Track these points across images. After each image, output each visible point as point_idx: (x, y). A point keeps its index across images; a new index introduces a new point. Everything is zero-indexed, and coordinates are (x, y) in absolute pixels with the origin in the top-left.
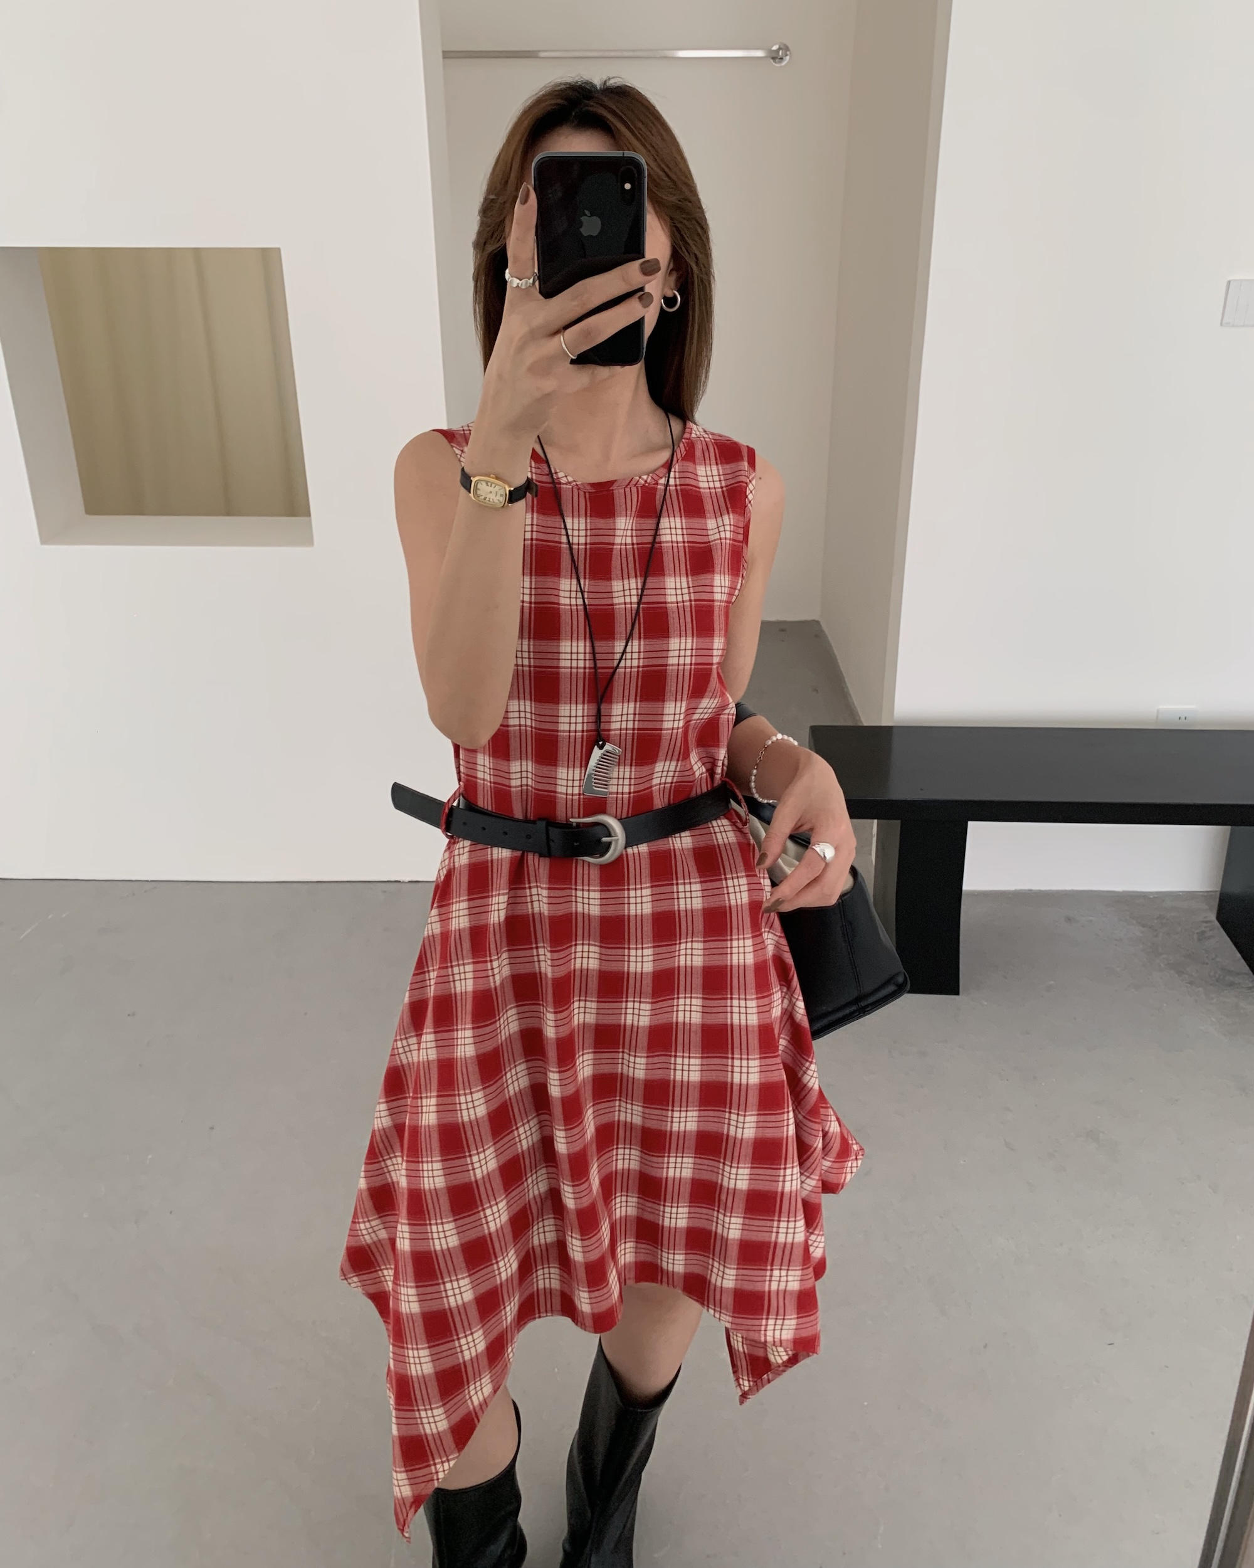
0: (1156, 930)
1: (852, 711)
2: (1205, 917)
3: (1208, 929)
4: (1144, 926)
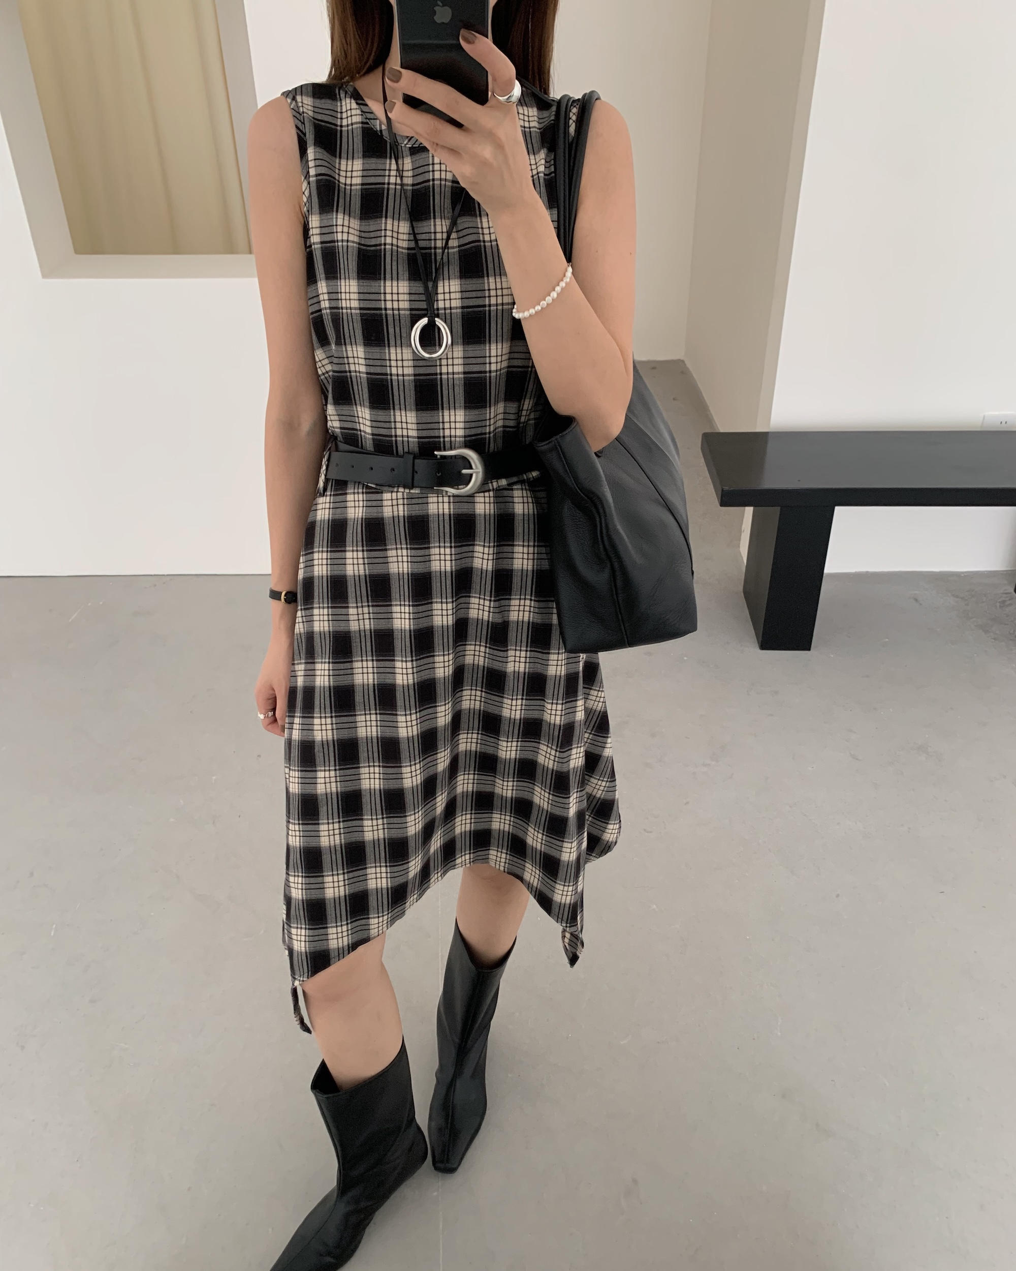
0: (966, 600)
2: (1006, 590)
3: (1007, 599)
4: (957, 597)
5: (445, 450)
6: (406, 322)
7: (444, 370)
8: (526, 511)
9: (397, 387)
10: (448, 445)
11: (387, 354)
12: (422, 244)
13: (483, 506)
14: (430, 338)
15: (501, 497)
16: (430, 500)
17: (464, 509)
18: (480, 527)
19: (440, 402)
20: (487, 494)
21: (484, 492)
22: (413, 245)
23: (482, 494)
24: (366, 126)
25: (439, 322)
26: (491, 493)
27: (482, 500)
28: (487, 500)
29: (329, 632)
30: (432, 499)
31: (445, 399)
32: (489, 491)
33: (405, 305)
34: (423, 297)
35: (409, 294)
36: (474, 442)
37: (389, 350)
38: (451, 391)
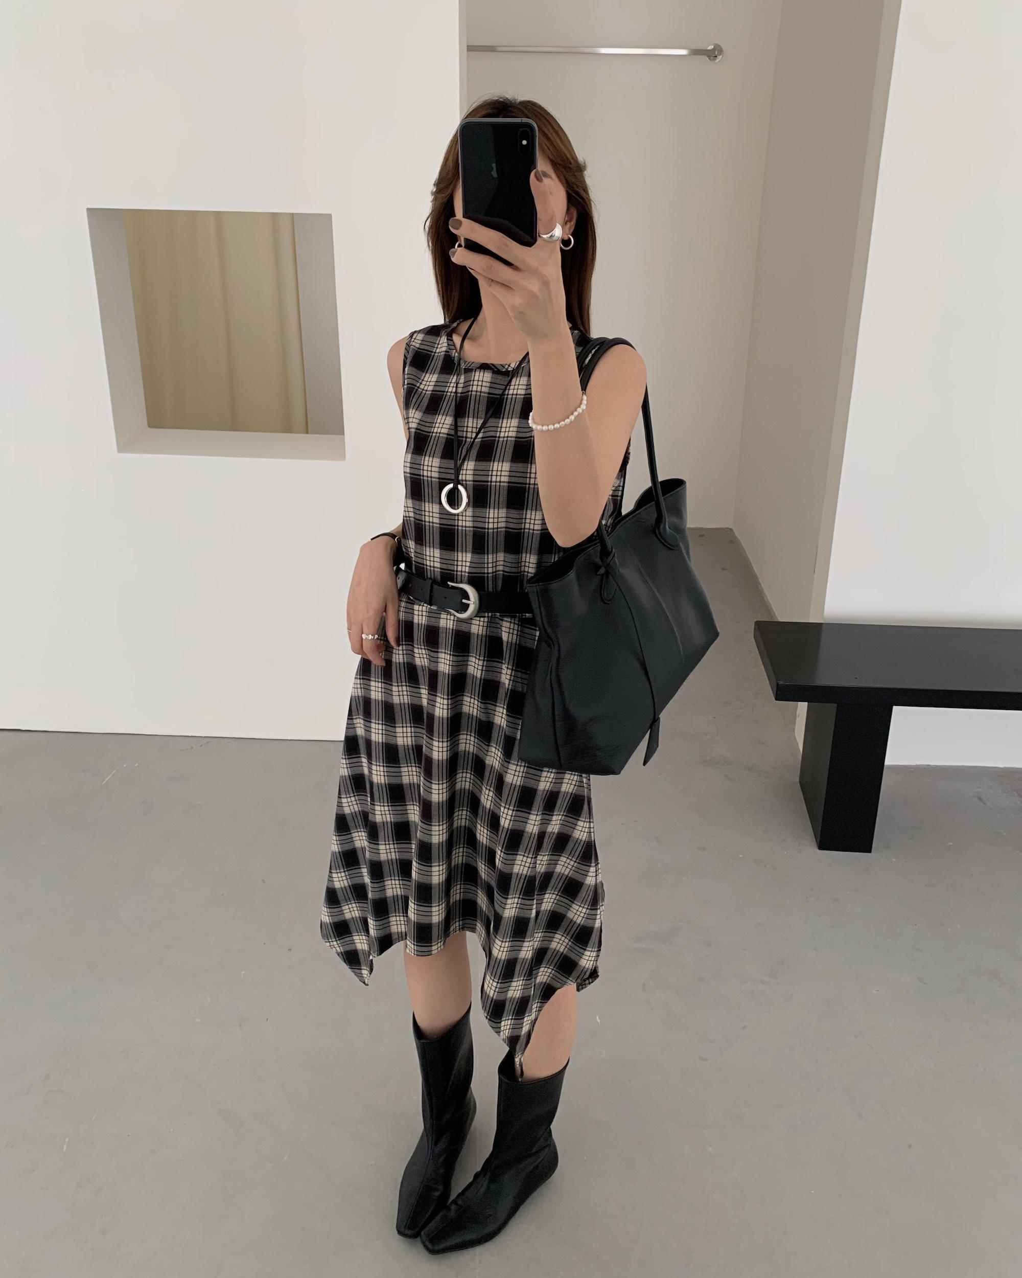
1: (768, 610)
5: (457, 583)
6: (436, 486)
7: (460, 523)
8: (510, 639)
9: (428, 531)
10: (459, 579)
11: (423, 507)
12: (460, 434)
13: (477, 628)
14: (453, 498)
15: (493, 624)
16: (442, 616)
17: (464, 628)
18: (474, 643)
19: (456, 546)
20: (482, 619)
21: (480, 617)
22: (452, 432)
23: (478, 619)
24: (448, 353)
25: (460, 487)
26: (486, 619)
27: (477, 623)
28: (481, 623)
29: (382, 701)
30: (443, 616)
31: (460, 544)
32: (484, 617)
33: (435, 475)
34: (453, 471)
35: (439, 467)
36: (476, 581)
37: (425, 504)
38: (464, 539)
